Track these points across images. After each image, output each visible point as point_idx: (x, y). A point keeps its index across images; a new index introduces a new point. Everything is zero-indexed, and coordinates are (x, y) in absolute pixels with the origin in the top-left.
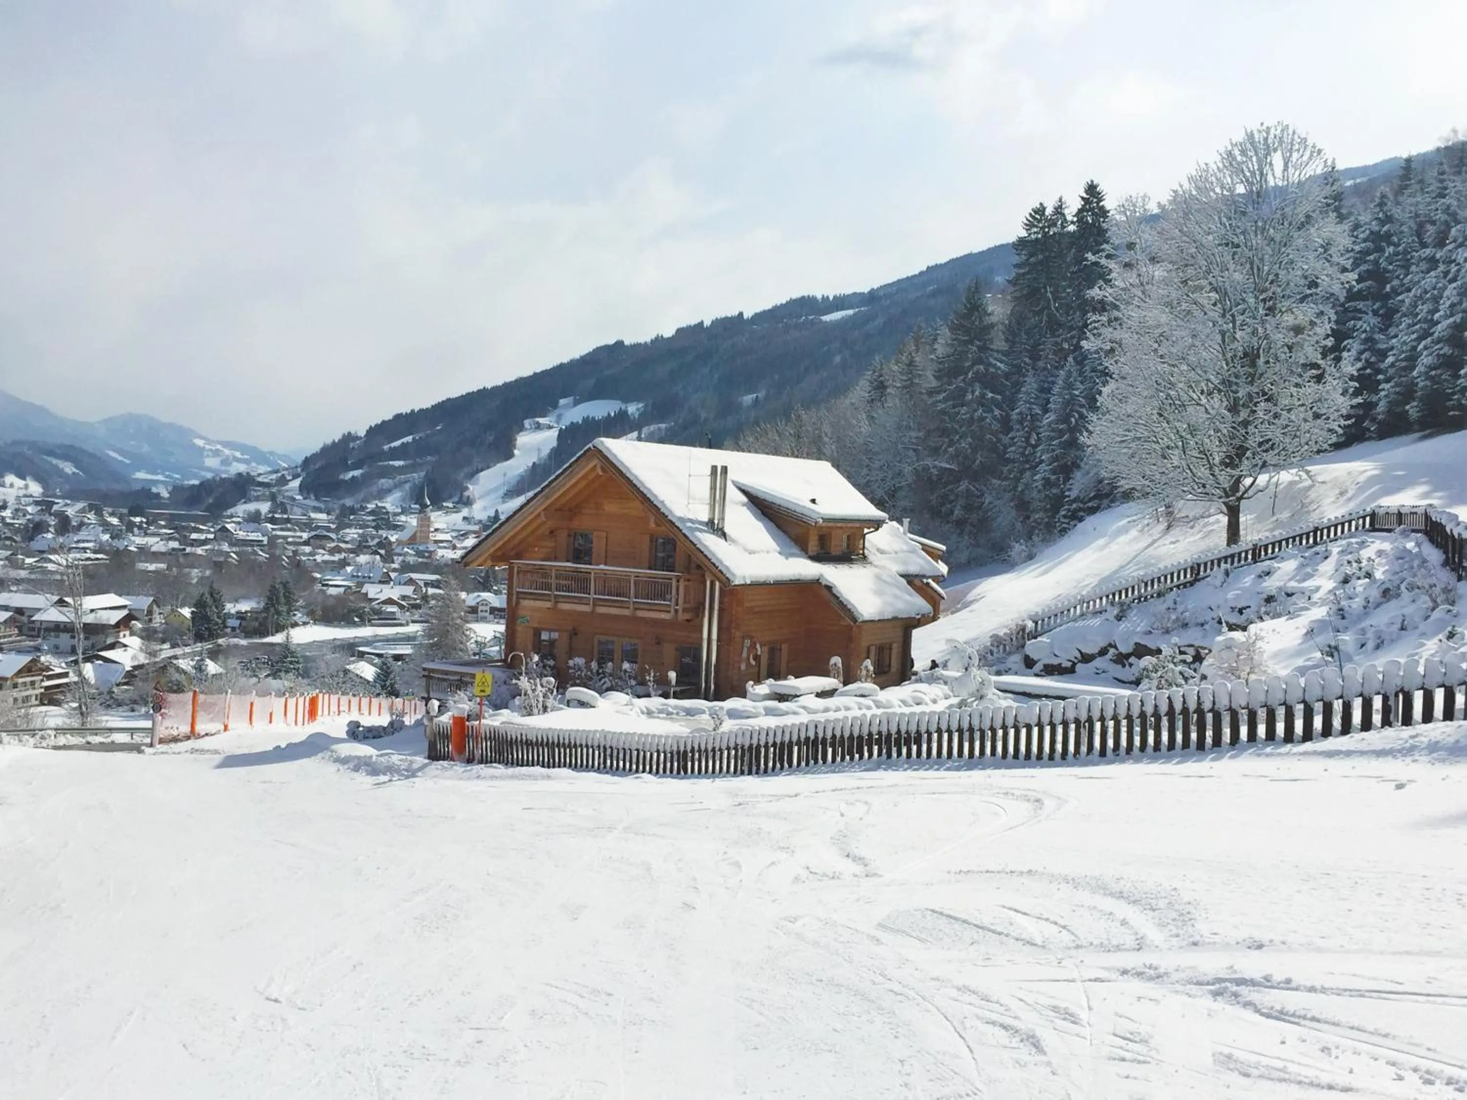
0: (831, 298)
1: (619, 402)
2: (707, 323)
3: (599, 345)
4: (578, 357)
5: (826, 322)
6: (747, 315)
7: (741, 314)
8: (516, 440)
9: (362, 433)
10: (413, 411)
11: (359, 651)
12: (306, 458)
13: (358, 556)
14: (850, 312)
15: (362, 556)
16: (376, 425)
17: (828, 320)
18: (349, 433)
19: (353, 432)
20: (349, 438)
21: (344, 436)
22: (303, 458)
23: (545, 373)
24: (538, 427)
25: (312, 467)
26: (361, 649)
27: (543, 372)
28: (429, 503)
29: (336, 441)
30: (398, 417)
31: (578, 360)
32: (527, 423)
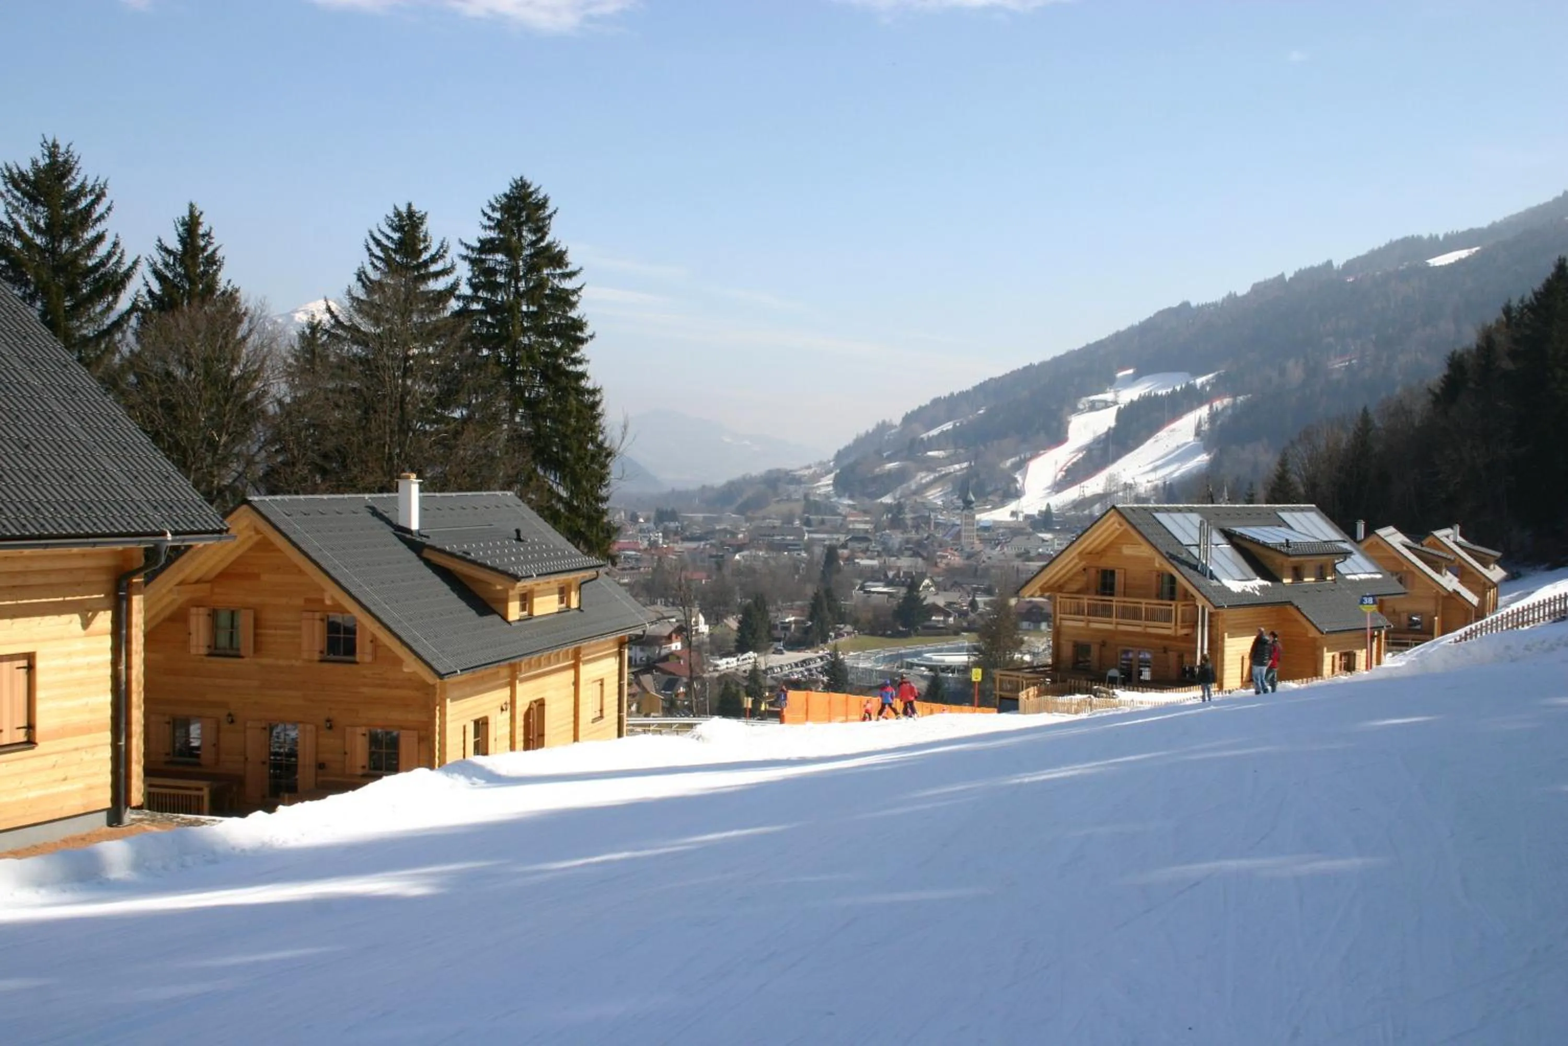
0: (1441, 237)
1: (1187, 374)
2: (1289, 275)
3: (1161, 308)
4: (1137, 323)
5: (1435, 267)
6: (1338, 263)
7: (1329, 263)
8: (1069, 422)
9: (897, 420)
10: (952, 394)
11: (908, 663)
12: (839, 452)
13: (899, 559)
14: (1463, 254)
15: (903, 558)
16: (913, 412)
17: (1437, 264)
18: (884, 422)
19: (887, 420)
20: (883, 427)
21: (878, 425)
22: (835, 452)
23: (1100, 344)
24: (1093, 407)
25: (846, 462)
26: (909, 660)
27: (1097, 343)
28: (973, 499)
29: (870, 431)
30: (936, 402)
31: (1137, 327)
32: (1083, 402)
